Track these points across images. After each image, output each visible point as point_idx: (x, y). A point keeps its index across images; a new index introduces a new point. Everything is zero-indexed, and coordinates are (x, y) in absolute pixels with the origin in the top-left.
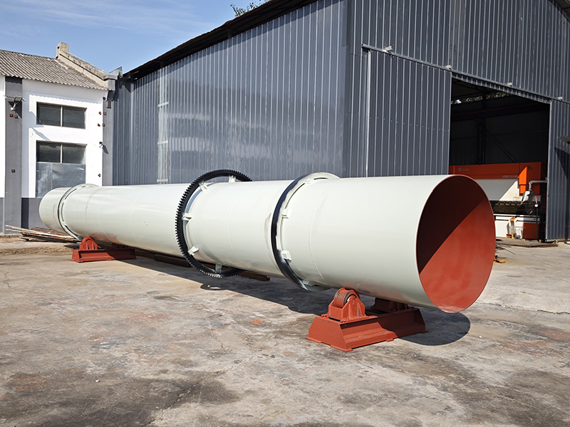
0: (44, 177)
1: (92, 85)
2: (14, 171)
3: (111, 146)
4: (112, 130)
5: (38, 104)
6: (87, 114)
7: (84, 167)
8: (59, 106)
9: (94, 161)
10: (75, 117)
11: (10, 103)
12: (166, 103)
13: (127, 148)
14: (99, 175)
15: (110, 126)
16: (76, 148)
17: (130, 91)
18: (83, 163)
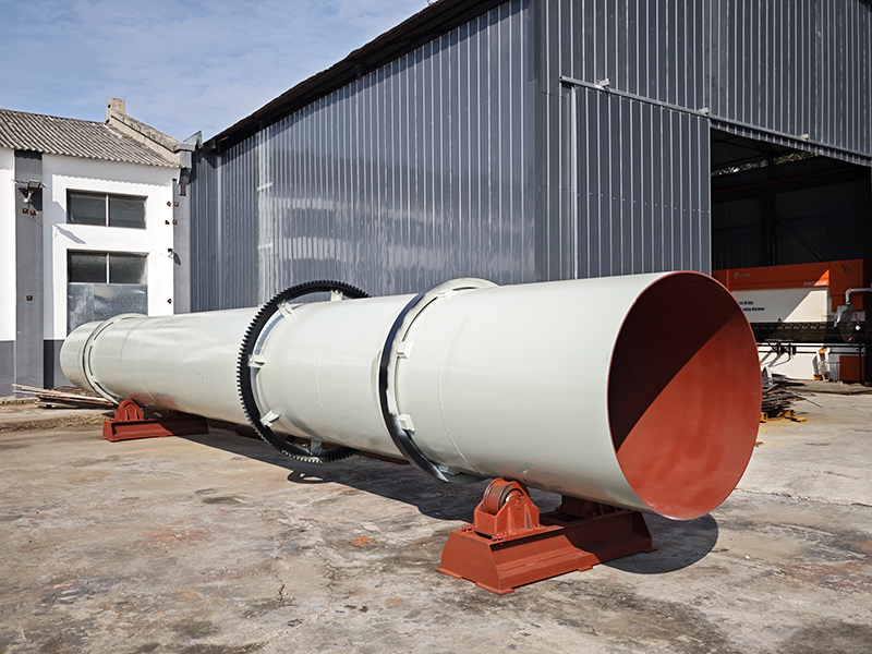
0: (81, 306)
1: (155, 161)
2: (30, 298)
3: (188, 254)
4: (188, 230)
5: (69, 192)
6: (148, 205)
7: (145, 288)
8: (103, 195)
9: (160, 279)
10: (129, 211)
11: (22, 191)
12: (269, 185)
13: (214, 257)
14: (169, 301)
15: (186, 224)
16: (132, 258)
17: (215, 166)
18: (143, 282)
